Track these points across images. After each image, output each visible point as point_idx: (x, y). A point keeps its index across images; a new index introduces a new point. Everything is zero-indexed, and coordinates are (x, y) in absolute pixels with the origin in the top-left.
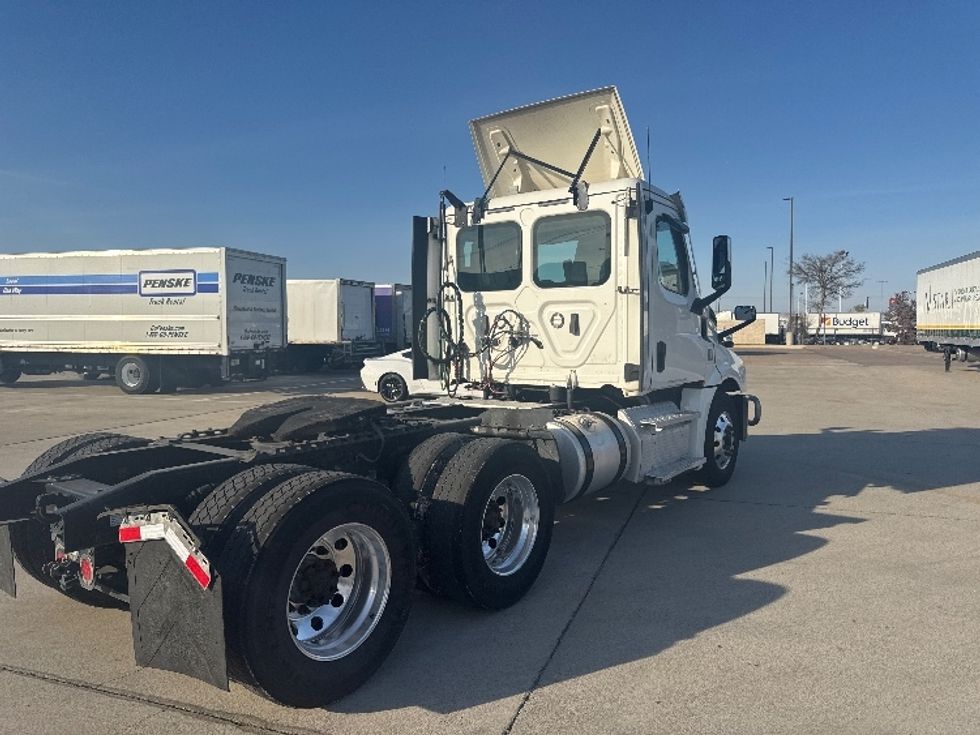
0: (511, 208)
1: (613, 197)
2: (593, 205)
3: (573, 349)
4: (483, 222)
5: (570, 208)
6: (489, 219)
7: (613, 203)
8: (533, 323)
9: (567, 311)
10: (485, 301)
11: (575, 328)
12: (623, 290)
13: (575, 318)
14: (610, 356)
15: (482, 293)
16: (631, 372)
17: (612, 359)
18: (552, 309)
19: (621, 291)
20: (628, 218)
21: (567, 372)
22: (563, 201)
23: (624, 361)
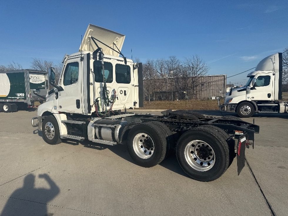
0: (110, 59)
1: (131, 63)
2: (128, 64)
3: (125, 99)
5: (123, 63)
6: (104, 60)
7: (131, 65)
9: (123, 90)
11: (125, 94)
13: (125, 91)
15: (102, 83)
17: (131, 101)
18: (120, 89)
19: (132, 85)
21: (123, 105)
22: (122, 61)
23: (133, 101)
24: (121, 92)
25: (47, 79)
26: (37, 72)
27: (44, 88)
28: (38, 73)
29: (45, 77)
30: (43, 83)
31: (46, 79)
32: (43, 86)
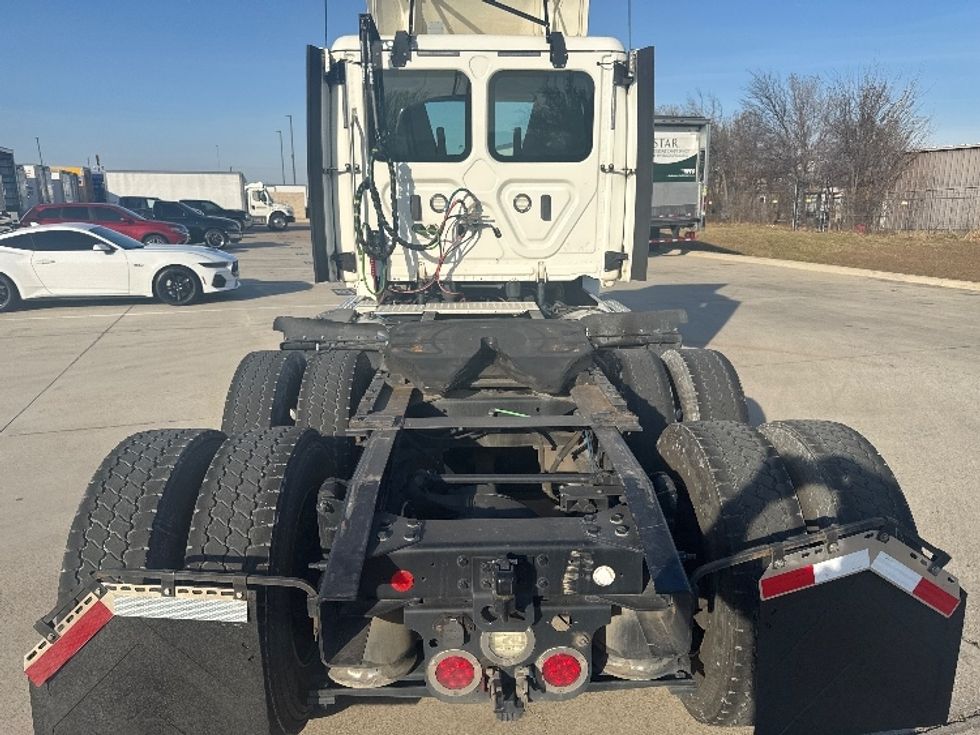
0: (456, 53)
1: (598, 57)
2: (573, 63)
3: (543, 236)
4: (409, 65)
5: (544, 63)
6: (416, 62)
7: (598, 64)
8: (487, 205)
9: (536, 192)
10: (414, 176)
11: (546, 214)
12: (607, 167)
13: (546, 201)
14: (588, 243)
15: (410, 165)
16: (613, 261)
17: (590, 248)
18: (515, 189)
19: (603, 169)
20: (615, 85)
21: (534, 264)
22: (537, 53)
23: (604, 249)
24: (523, 203)
25: (705, 144)
26: (677, 121)
27: (691, 179)
28: (678, 125)
29: (699, 139)
30: (690, 162)
31: (701, 146)
32: (686, 171)
